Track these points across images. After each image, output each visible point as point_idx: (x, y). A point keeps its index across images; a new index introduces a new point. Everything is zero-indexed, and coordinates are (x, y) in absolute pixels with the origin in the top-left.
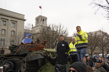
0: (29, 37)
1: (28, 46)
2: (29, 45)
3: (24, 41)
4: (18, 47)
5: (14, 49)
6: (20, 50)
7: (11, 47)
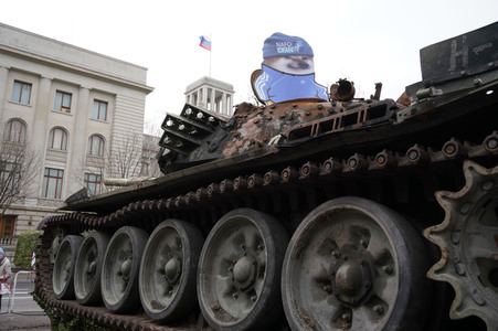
0: (296, 65)
1: (316, 113)
2: (321, 108)
3: (268, 91)
4: (231, 127)
5: (199, 146)
6: (248, 143)
7: (175, 127)
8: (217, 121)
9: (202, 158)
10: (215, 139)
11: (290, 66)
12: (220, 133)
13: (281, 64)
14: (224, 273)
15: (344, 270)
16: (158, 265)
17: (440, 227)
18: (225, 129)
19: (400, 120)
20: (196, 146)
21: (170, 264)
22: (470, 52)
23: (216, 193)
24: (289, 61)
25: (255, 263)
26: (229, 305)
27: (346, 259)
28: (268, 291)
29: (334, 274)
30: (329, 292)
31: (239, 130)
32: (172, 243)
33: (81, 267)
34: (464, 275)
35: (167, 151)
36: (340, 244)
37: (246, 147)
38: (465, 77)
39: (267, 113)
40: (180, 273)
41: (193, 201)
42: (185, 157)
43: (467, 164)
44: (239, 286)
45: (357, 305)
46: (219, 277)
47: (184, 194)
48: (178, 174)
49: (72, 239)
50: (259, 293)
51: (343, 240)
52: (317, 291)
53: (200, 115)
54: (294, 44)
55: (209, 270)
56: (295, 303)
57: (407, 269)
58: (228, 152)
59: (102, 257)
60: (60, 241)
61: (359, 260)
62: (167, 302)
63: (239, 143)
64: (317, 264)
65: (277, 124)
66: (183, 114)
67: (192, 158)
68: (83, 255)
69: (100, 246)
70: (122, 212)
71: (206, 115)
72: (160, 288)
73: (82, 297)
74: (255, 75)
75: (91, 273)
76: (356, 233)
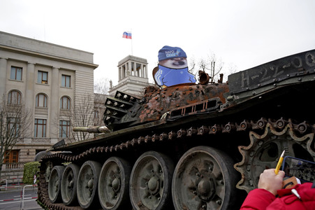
0: (177, 63)
1: (188, 93)
2: (191, 89)
3: (162, 79)
4: (143, 102)
5: (126, 114)
6: (153, 111)
7: (112, 104)
8: (135, 99)
9: (128, 121)
10: (135, 109)
11: (174, 64)
12: (137, 106)
14: (143, 186)
15: (201, 183)
16: (108, 182)
17: (241, 163)
18: (140, 103)
19: (222, 110)
20: (124, 114)
21: (115, 182)
22: (250, 78)
23: (136, 144)
24: (173, 61)
25: (159, 180)
26: (147, 203)
27: (203, 177)
28: (165, 195)
29: (197, 185)
30: (196, 194)
31: (148, 104)
32: (115, 170)
33: (64, 184)
34: (252, 186)
35: (108, 118)
36: (200, 170)
37: (152, 114)
38: (248, 90)
39: (162, 93)
40: (120, 186)
41: (124, 148)
42: (119, 120)
43: (251, 133)
44: (152, 193)
45: (208, 201)
46: (141, 188)
47: (119, 144)
48: (116, 133)
49: (57, 168)
50: (161, 196)
51: (201, 168)
52: (192, 194)
53: (125, 96)
54: (175, 51)
55: (136, 184)
56: (179, 201)
57: (229, 183)
58: (142, 117)
59: (76, 179)
60: (51, 169)
61: (209, 178)
62: (114, 202)
63: (148, 111)
64: (189, 180)
65: (168, 99)
66: (116, 97)
67: (123, 121)
68: (65, 178)
69: (75, 172)
70: (86, 153)
71: (129, 96)
72: (111, 195)
73: (67, 202)
75: (71, 187)
76: (207, 164)
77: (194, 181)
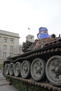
1: (49, 40)
2: (50, 39)
3: (40, 37)
4: (34, 44)
7: (25, 45)
8: (32, 43)
9: (30, 50)
10: (32, 46)
11: (44, 33)
13: (42, 32)
14: (35, 70)
15: (56, 68)
16: (24, 69)
20: (29, 48)
21: (26, 68)
23: (33, 56)
25: (41, 68)
26: (37, 75)
27: (57, 66)
28: (43, 73)
29: (55, 69)
30: (54, 72)
31: (36, 44)
32: (26, 65)
33: (10, 69)
35: (24, 49)
36: (56, 64)
37: (37, 47)
39: (40, 41)
40: (28, 70)
41: (29, 57)
44: (38, 72)
45: (59, 75)
47: (27, 56)
48: (26, 53)
49: (8, 64)
51: (56, 63)
52: (52, 72)
53: (29, 42)
55: (33, 69)
56: (48, 74)
58: (34, 48)
59: (14, 67)
61: (59, 67)
62: (26, 75)
63: (36, 46)
64: (52, 67)
65: (42, 43)
66: (26, 42)
67: (28, 50)
68: (11, 67)
69: (13, 65)
70: (17, 60)
71: (30, 42)
72: (24, 72)
73: (11, 74)
74: (38, 35)
75: (12, 70)
76: (58, 62)
77: (53, 68)
